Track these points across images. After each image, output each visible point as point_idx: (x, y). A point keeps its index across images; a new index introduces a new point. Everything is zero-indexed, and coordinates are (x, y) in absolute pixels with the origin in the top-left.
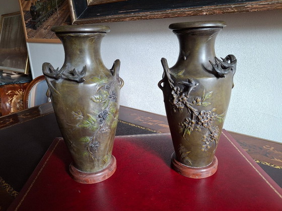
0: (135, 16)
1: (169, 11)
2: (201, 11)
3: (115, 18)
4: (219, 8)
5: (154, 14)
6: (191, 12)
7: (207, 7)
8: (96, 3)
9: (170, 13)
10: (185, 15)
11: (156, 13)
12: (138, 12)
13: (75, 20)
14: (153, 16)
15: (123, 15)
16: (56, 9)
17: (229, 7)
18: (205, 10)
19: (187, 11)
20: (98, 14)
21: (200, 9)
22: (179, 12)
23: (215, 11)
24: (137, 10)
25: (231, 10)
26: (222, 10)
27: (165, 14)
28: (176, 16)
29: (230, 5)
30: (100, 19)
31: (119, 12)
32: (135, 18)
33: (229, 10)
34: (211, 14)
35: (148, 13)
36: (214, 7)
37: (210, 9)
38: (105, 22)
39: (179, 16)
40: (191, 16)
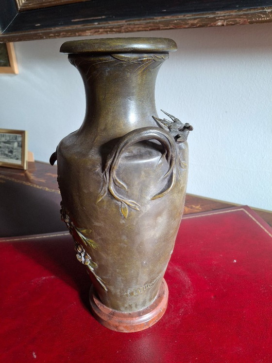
0: (100, 28)
1: (158, 19)
2: (214, 20)
3: (67, 31)
4: (245, 15)
5: (135, 25)
6: (196, 22)
7: (222, 12)
8: (31, 5)
9: (160, 22)
10: (187, 26)
11: (137, 22)
12: (106, 20)
14: (132, 26)
15: (79, 26)
17: (261, 13)
18: (221, 18)
19: (188, 19)
20: (38, 24)
21: (211, 16)
22: (176, 20)
23: (238, 20)
24: (103, 17)
25: (264, 17)
26: (251, 18)
27: (151, 24)
28: (171, 27)
29: (264, 9)
30: (41, 33)
31: (72, 21)
32: (101, 30)
33: (262, 18)
34: (232, 25)
35: (123, 22)
36: (235, 12)
37: (228, 15)
38: (50, 37)
39: (177, 27)
40: (197, 27)
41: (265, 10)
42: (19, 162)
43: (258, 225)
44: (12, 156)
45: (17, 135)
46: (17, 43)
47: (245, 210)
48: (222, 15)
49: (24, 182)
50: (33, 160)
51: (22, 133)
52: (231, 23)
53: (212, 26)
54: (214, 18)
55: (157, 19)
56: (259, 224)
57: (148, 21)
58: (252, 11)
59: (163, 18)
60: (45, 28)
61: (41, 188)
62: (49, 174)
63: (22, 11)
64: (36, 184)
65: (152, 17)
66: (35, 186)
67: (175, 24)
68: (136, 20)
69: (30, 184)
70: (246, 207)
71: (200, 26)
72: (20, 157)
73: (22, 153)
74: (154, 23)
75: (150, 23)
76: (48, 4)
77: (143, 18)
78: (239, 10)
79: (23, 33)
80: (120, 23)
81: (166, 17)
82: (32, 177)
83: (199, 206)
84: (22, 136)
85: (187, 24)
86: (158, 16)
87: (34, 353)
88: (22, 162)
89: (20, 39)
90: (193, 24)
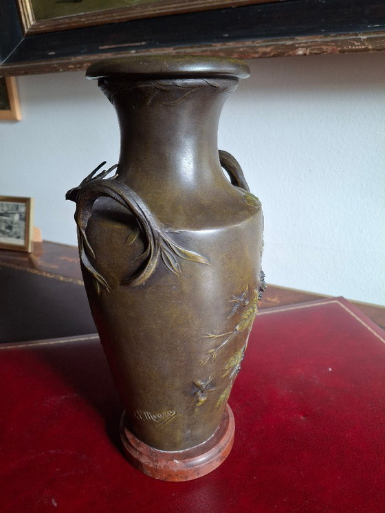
1: (218, 46)
2: (293, 47)
4: (333, 41)
6: (268, 50)
7: (303, 38)
8: (42, 28)
9: (220, 50)
10: (257, 56)
11: (189, 50)
12: (147, 47)
15: (109, 55)
17: (354, 40)
18: (302, 45)
19: (259, 47)
20: (51, 52)
21: (289, 43)
22: (242, 47)
23: (324, 48)
24: (143, 43)
25: (359, 46)
26: (342, 46)
27: (209, 53)
28: (236, 56)
29: (357, 35)
30: (57, 64)
31: (100, 48)
33: (355, 46)
34: (316, 54)
35: (170, 50)
36: (321, 38)
37: (311, 42)
38: (69, 69)
39: (243, 56)
40: (270, 57)
41: (359, 37)
42: (21, 242)
43: (358, 321)
44: (11, 234)
45: (19, 204)
46: (21, 78)
47: (339, 303)
48: (303, 41)
49: (28, 269)
50: (40, 239)
51: (26, 201)
52: (315, 51)
53: (290, 56)
54: (293, 45)
55: (215, 46)
56: (360, 320)
57: (204, 49)
58: (342, 38)
59: (225, 45)
60: (61, 58)
61: (52, 277)
62: (63, 258)
63: (30, 35)
64: (47, 273)
65: (209, 44)
66: (44, 274)
67: (241, 52)
68: (187, 48)
69: (36, 272)
70: (341, 299)
71: (274, 56)
72: (22, 234)
73: (25, 229)
74: (211, 51)
75: (206, 51)
76: (66, 26)
77: (197, 45)
78: (326, 36)
79: (31, 64)
80: (166, 52)
81: (228, 44)
82: (39, 261)
83: (277, 298)
84: (26, 206)
85: (259, 52)
86: (219, 42)
87: (53, 501)
88: (25, 243)
89: (27, 72)
90: (265, 53)
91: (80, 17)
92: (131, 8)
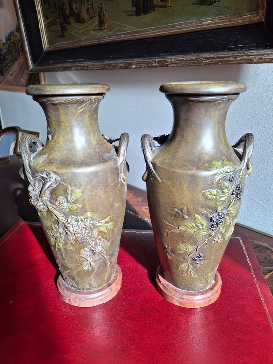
0: (79, 67)
1: (107, 62)
2: (131, 64)
3: (63, 68)
4: (146, 62)
6: (123, 65)
9: (107, 65)
10: (119, 68)
11: (96, 64)
12: (83, 61)
13: (31, 68)
14: (94, 67)
15: (70, 65)
16: (20, 54)
18: (135, 63)
19: (121, 63)
20: (51, 61)
21: (130, 62)
22: (114, 63)
23: (142, 65)
24: (82, 59)
26: (148, 64)
27: (103, 66)
28: (111, 68)
31: (68, 60)
32: (79, 68)
33: (153, 64)
35: (90, 63)
37: (138, 62)
39: (114, 67)
40: (123, 69)
41: (155, 59)
46: (47, 73)
48: (135, 61)
52: (139, 67)
53: (130, 68)
57: (102, 63)
58: (150, 60)
59: (109, 62)
60: (54, 65)
63: (46, 52)
65: (104, 61)
67: (114, 66)
71: (125, 68)
75: (102, 65)
85: (119, 66)
90: (121, 67)
91: (64, 44)
92: (82, 41)
